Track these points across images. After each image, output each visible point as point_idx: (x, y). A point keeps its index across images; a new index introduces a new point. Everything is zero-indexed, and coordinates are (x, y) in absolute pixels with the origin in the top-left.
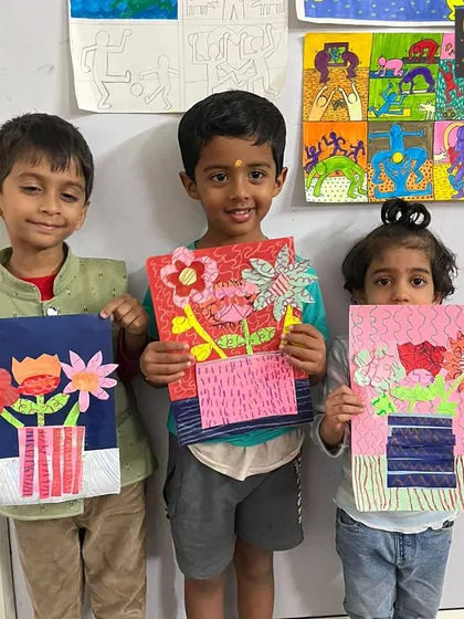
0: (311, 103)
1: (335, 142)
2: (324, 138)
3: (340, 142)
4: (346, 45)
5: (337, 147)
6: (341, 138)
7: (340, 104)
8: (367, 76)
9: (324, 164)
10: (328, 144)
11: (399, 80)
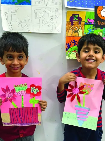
0: (68, 31)
1: (75, 42)
2: (72, 41)
3: (76, 42)
4: (78, 15)
5: (75, 44)
6: (76, 41)
7: (76, 32)
8: (84, 24)
9: (71, 48)
10: (73, 43)
11: (93, 25)
